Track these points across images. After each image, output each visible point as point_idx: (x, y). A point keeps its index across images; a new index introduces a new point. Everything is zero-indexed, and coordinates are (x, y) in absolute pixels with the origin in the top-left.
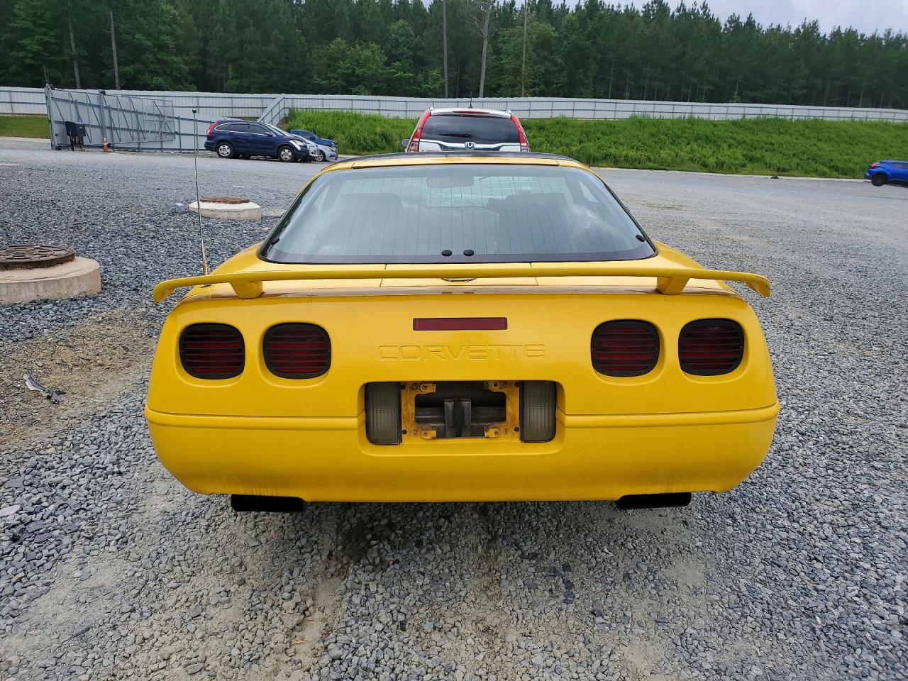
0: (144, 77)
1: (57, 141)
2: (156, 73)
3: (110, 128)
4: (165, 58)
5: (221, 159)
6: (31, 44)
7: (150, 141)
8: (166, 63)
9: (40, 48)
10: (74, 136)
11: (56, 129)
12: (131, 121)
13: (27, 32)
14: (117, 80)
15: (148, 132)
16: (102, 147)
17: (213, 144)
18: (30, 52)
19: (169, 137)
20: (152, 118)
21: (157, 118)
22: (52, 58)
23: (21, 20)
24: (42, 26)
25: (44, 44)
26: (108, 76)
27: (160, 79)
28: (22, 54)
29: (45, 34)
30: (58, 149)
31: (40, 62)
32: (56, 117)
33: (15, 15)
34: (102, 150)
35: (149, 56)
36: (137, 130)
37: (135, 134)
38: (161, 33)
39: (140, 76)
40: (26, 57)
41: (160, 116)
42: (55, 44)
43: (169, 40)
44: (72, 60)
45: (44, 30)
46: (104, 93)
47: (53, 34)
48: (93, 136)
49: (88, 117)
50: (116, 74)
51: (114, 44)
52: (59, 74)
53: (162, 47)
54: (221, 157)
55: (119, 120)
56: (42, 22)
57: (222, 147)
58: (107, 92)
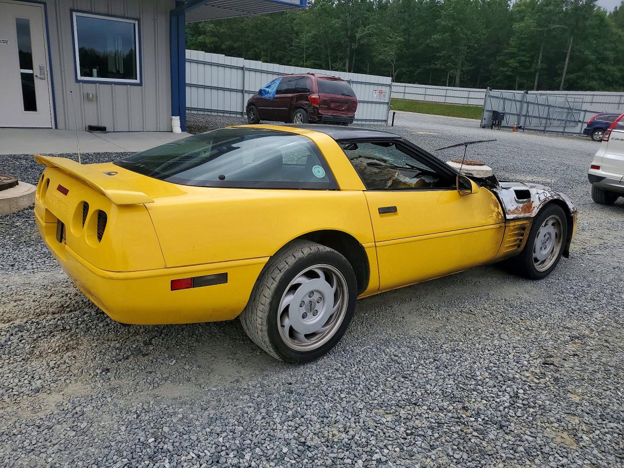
0: (583, 81)
1: (484, 122)
2: (594, 79)
3: (525, 116)
4: (604, 67)
5: (594, 142)
6: (513, 63)
7: (556, 126)
8: (604, 70)
9: (517, 64)
10: (496, 120)
11: (486, 115)
12: (543, 111)
13: (512, 55)
14: (562, 84)
15: (555, 119)
16: (512, 128)
17: (590, 130)
18: (511, 67)
19: (572, 124)
20: (562, 110)
21: (566, 110)
22: (524, 71)
23: (513, 47)
24: (523, 51)
25: (521, 62)
26: (557, 81)
27: (595, 83)
28: (505, 69)
29: (524, 56)
30: (484, 127)
31: (515, 74)
32: (488, 107)
33: (508, 44)
34: (512, 130)
35: (591, 67)
36: (546, 118)
37: (544, 121)
38: (606, 49)
39: (579, 81)
40: (507, 71)
41: (569, 108)
42: (528, 61)
43: (611, 55)
44: (536, 72)
45: (524, 53)
46: (527, 93)
47: (529, 55)
48: (511, 120)
49: (511, 108)
50: (563, 80)
51: (567, 59)
52: (525, 81)
53: (604, 60)
54: (594, 140)
55: (533, 111)
56: (524, 48)
57: (596, 133)
58: (529, 92)
